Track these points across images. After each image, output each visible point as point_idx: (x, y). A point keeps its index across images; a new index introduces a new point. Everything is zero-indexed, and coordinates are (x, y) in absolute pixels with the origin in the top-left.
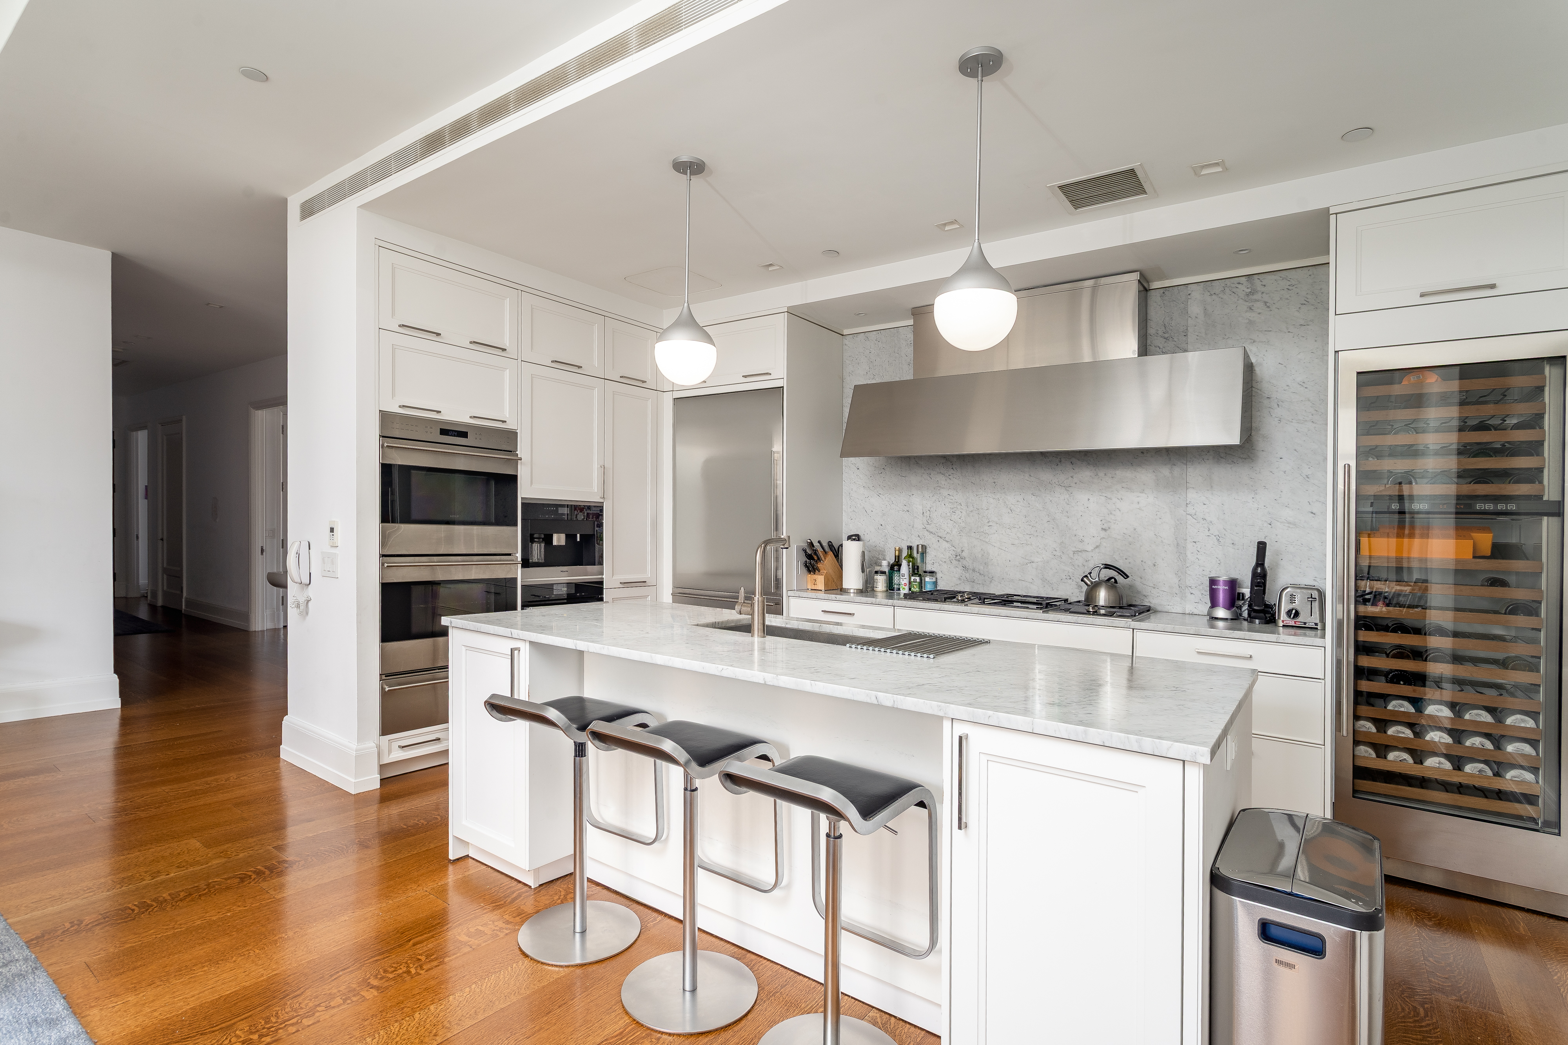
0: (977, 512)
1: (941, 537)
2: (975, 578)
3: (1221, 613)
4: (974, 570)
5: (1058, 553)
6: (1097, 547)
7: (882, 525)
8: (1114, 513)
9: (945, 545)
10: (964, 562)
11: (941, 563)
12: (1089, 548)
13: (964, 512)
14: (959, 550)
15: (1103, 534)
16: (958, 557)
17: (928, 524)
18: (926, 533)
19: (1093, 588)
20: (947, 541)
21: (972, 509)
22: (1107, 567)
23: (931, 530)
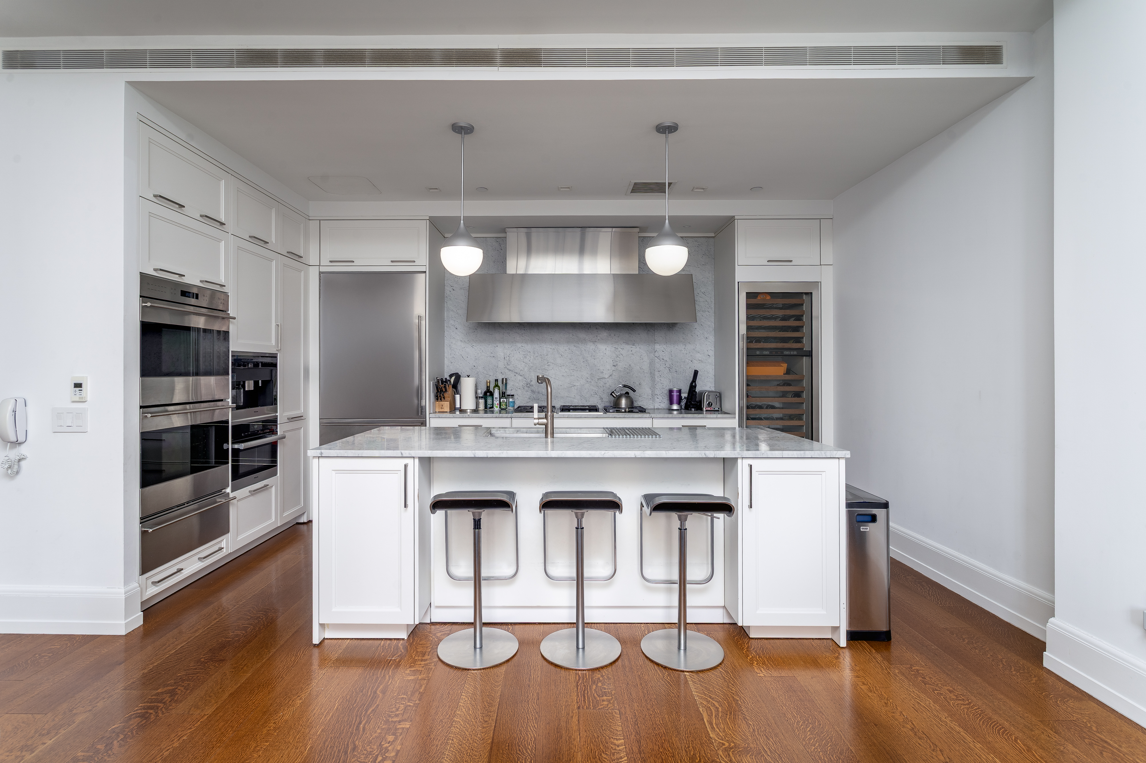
0: (540, 357)
1: (517, 373)
2: (539, 397)
3: (675, 407)
4: (539, 393)
5: (589, 380)
6: (611, 375)
7: (475, 366)
8: (619, 356)
9: (520, 378)
10: (532, 388)
11: (517, 389)
12: (606, 376)
13: (532, 357)
14: (529, 381)
15: (614, 368)
16: (528, 385)
17: (508, 365)
18: (507, 371)
19: (619, 397)
20: (521, 375)
21: (537, 355)
22: (625, 386)
23: (510, 369)
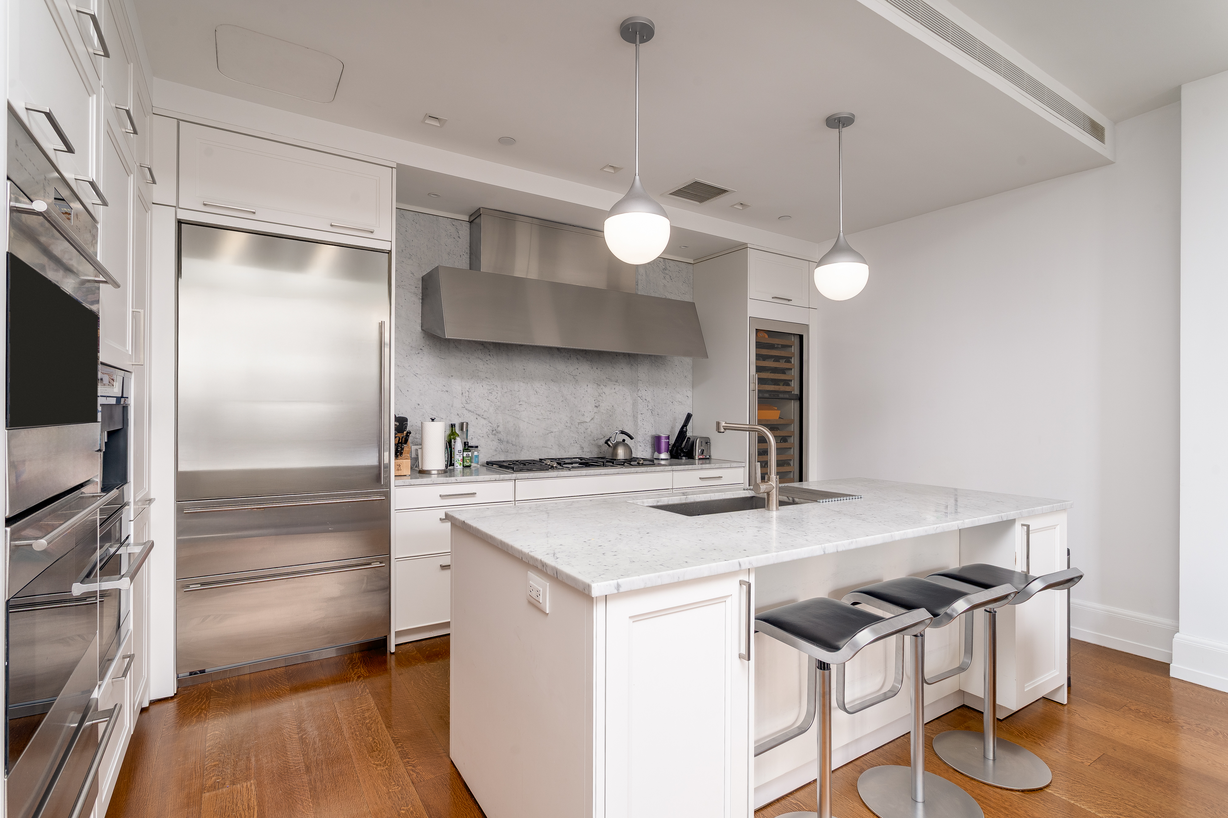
0: (510, 393)
1: (479, 415)
2: (508, 449)
3: (663, 456)
4: (508, 442)
5: (569, 425)
6: (592, 419)
7: (419, 405)
8: (601, 395)
9: (484, 422)
10: (500, 436)
11: (479, 438)
12: (588, 420)
13: (500, 393)
14: (495, 426)
15: (596, 410)
16: (494, 432)
17: (467, 403)
18: (465, 412)
19: (615, 447)
20: (485, 419)
21: (506, 390)
23: (470, 409)
